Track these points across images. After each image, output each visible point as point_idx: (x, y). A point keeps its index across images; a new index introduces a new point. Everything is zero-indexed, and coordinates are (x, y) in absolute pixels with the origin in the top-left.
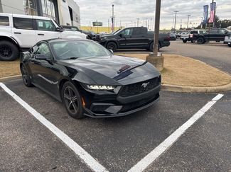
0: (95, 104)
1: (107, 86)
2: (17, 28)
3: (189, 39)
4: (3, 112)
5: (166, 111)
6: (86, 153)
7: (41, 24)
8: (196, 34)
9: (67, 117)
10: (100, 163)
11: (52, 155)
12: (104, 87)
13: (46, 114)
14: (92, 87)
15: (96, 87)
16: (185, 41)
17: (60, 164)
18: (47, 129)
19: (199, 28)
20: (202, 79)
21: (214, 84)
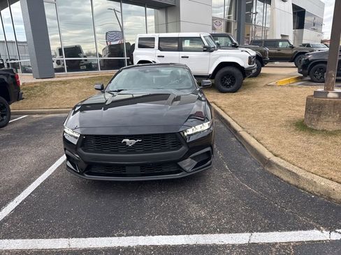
6: (19, 202)
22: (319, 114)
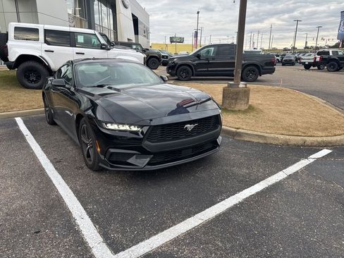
0: (112, 150)
1: (130, 125)
3: (315, 64)
4: (5, 155)
5: (228, 168)
6: (86, 217)
7: (81, 39)
8: (325, 56)
9: (82, 168)
10: (99, 232)
11: (42, 215)
12: (126, 127)
13: (57, 162)
14: (110, 126)
15: (114, 127)
16: (307, 67)
17: (46, 228)
18: (49, 181)
19: (336, 46)
20: (305, 125)
21: (320, 134)
22: (236, 99)
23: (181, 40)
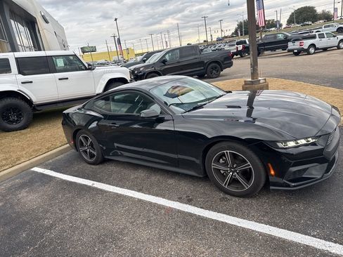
2: (24, 74)
3: (237, 53)
7: (60, 63)
23: (93, 49)
